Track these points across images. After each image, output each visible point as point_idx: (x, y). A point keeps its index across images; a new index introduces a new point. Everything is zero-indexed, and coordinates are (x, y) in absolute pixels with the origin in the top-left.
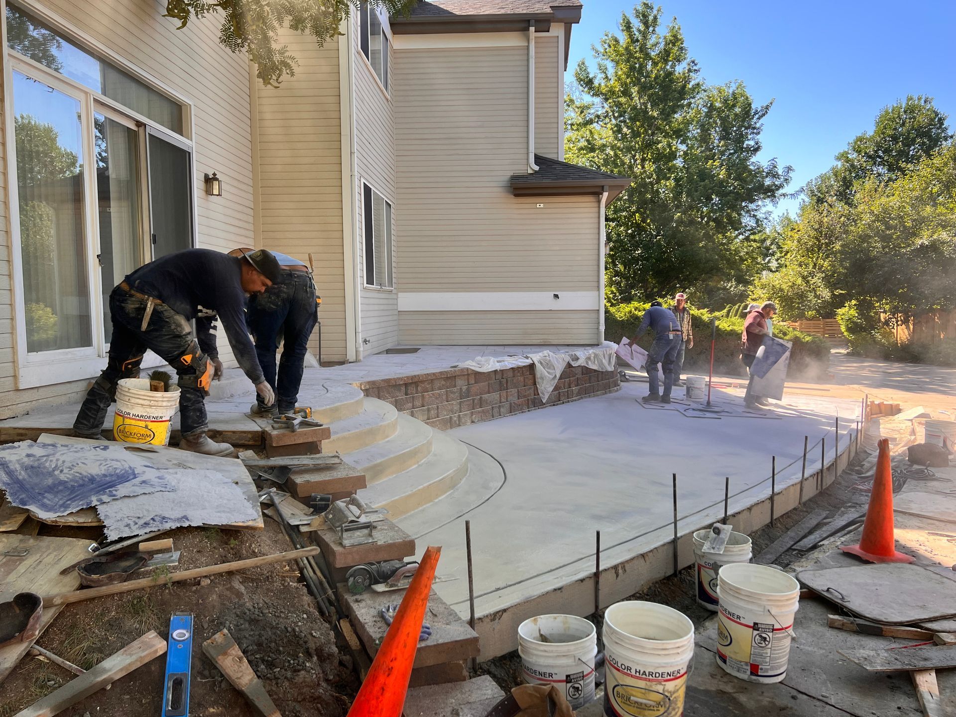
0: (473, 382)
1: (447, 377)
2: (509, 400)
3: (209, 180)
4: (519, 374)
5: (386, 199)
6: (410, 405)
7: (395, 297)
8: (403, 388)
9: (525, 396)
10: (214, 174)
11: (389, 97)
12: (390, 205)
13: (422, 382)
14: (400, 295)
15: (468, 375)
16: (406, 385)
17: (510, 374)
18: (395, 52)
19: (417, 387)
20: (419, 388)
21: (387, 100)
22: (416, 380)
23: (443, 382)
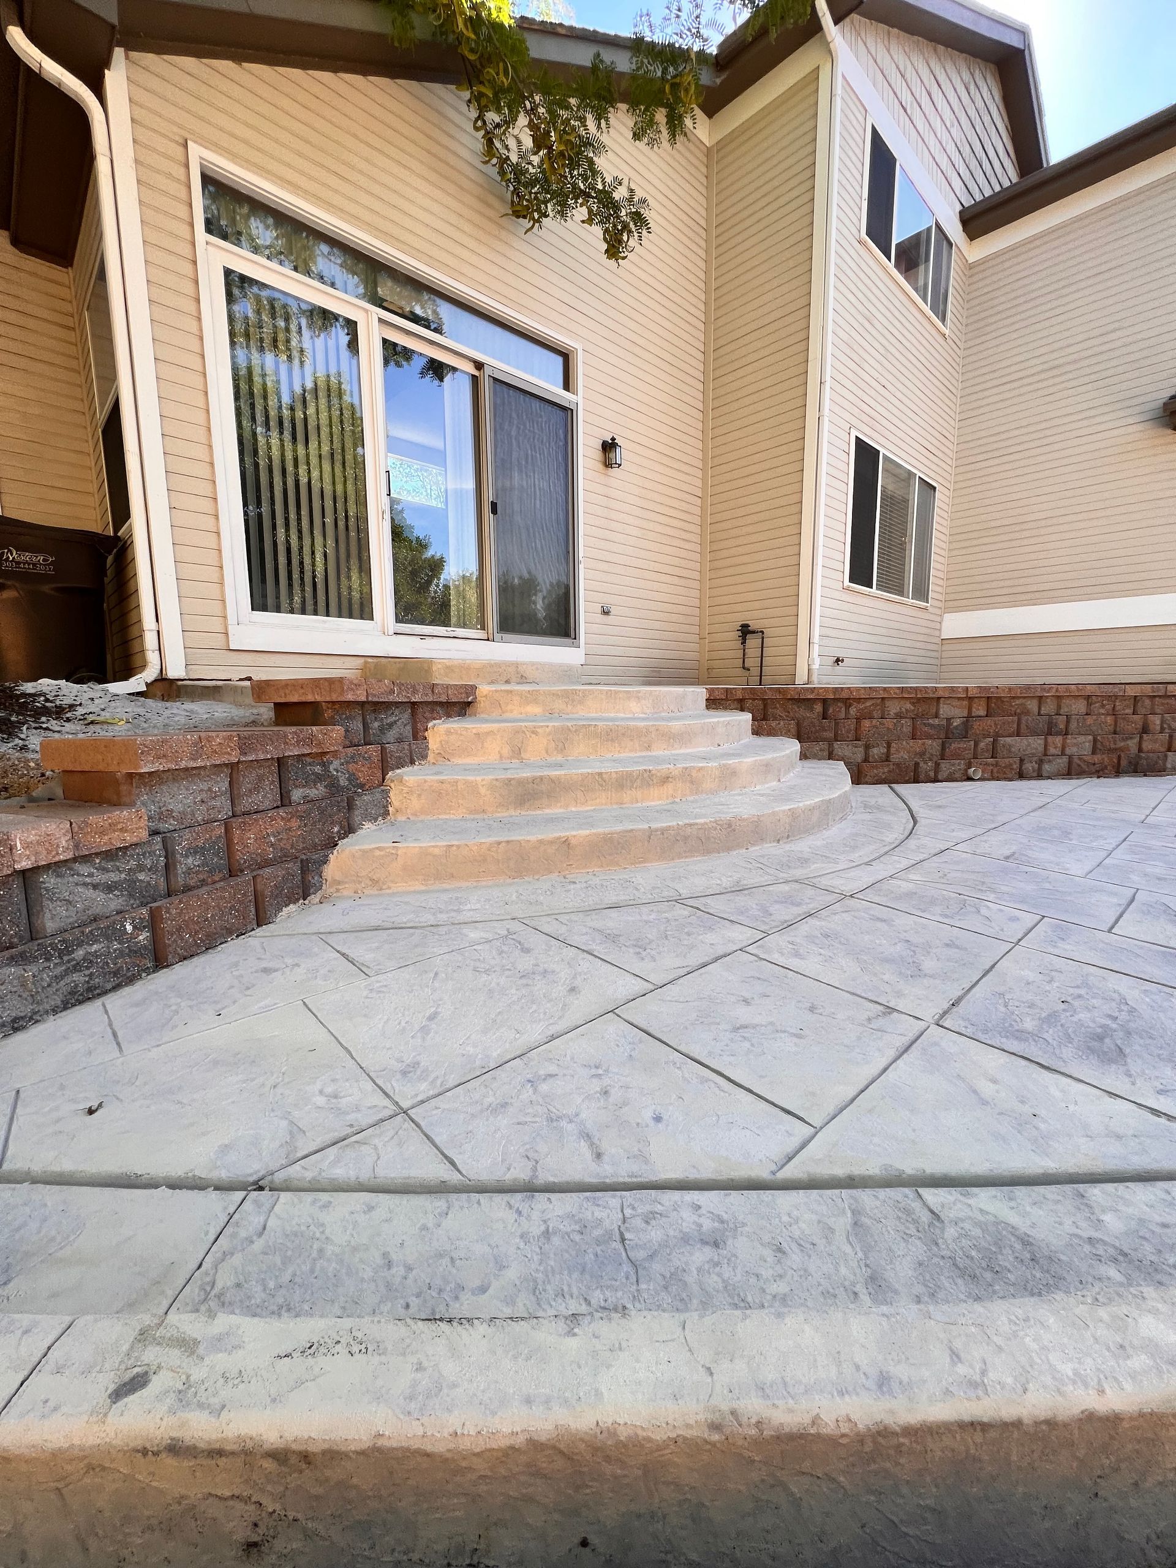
0: (982, 713)
1: (919, 699)
2: (1068, 751)
3: (609, 447)
4: (1102, 711)
5: (919, 474)
6: (830, 735)
7: (938, 619)
8: (818, 708)
9: (1111, 750)
10: (613, 439)
11: (947, 332)
12: (934, 488)
13: (859, 700)
14: (947, 617)
15: (971, 699)
16: (824, 701)
17: (1080, 707)
18: (971, 267)
19: (848, 706)
20: (853, 711)
21: (944, 335)
22: (844, 695)
23: (909, 706)
